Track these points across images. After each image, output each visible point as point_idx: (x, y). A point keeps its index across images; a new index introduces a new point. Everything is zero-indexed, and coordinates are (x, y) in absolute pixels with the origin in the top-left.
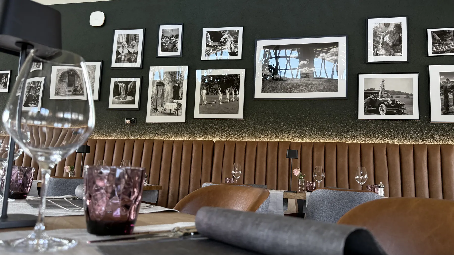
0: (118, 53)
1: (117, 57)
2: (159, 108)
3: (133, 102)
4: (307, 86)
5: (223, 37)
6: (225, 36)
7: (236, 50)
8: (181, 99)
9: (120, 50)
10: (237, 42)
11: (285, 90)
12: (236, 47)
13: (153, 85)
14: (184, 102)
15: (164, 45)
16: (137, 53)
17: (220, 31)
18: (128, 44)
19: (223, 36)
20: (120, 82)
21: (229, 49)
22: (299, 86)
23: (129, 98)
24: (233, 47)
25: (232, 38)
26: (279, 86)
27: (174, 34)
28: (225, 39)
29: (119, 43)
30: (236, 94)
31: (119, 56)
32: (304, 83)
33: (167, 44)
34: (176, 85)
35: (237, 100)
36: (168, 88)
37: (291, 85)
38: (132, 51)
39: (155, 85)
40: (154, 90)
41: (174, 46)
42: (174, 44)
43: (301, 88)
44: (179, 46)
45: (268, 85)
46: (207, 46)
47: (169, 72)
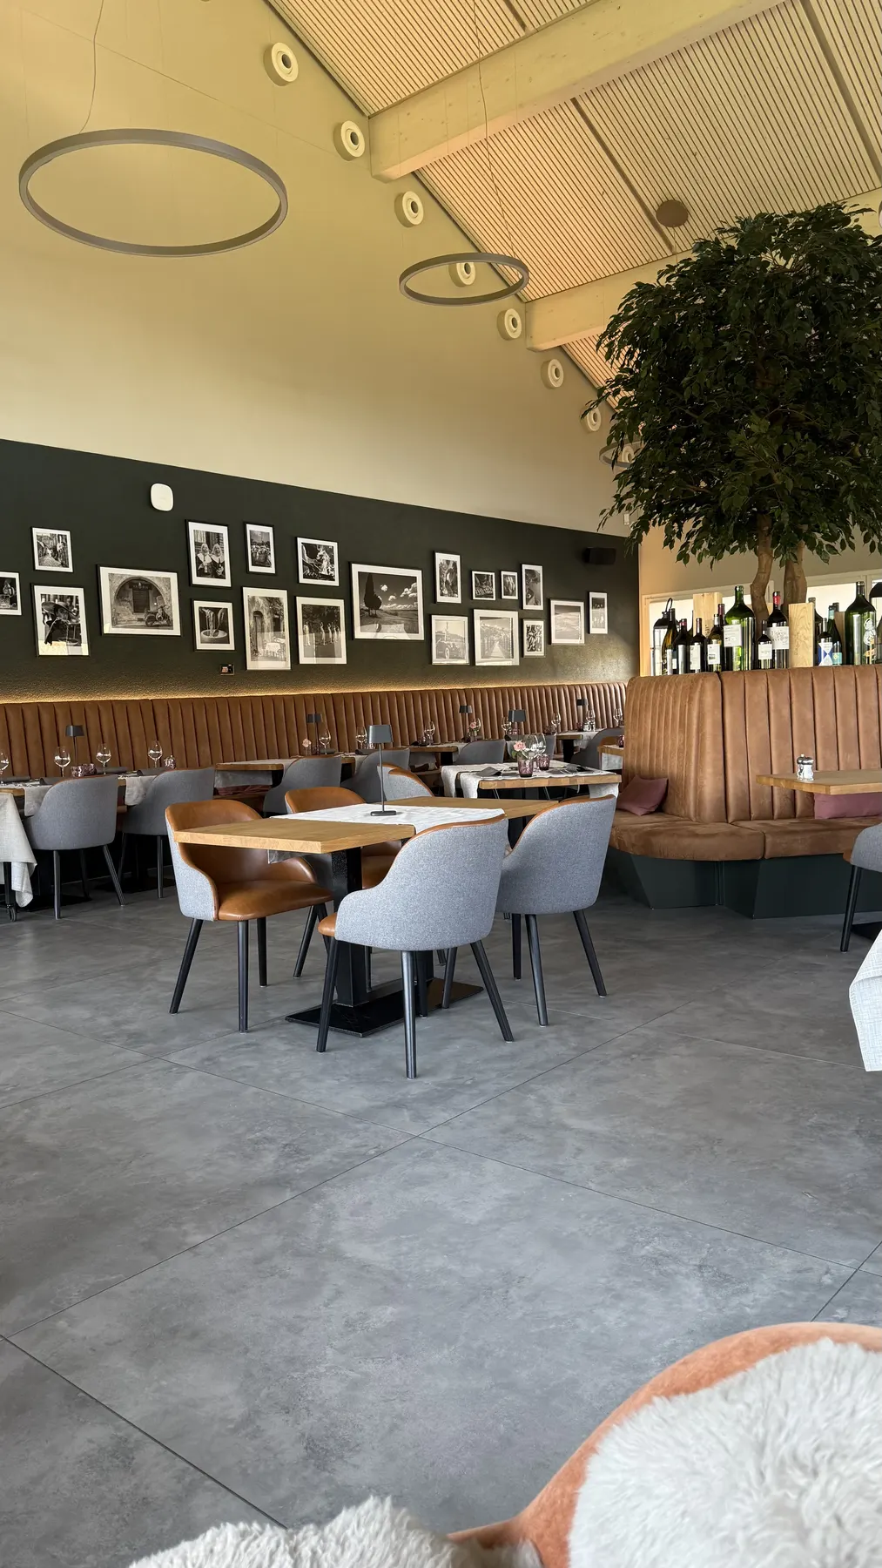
0: (199, 562)
1: (197, 567)
2: (260, 650)
3: (226, 640)
5: (319, 554)
6: (321, 553)
7: (333, 573)
8: (284, 638)
9: (201, 556)
12: (333, 570)
13: (249, 615)
14: (286, 641)
15: (253, 556)
16: (223, 564)
17: (316, 545)
18: (209, 548)
19: (319, 552)
20: (206, 608)
21: (326, 571)
23: (221, 634)
24: (329, 568)
25: (328, 556)
27: (265, 542)
28: (321, 556)
29: (197, 544)
30: (338, 632)
31: (200, 567)
33: (257, 555)
34: (276, 616)
38: (216, 560)
39: (252, 615)
40: (251, 623)
41: (266, 558)
42: (266, 554)
44: (272, 558)
46: (304, 563)
47: (266, 598)
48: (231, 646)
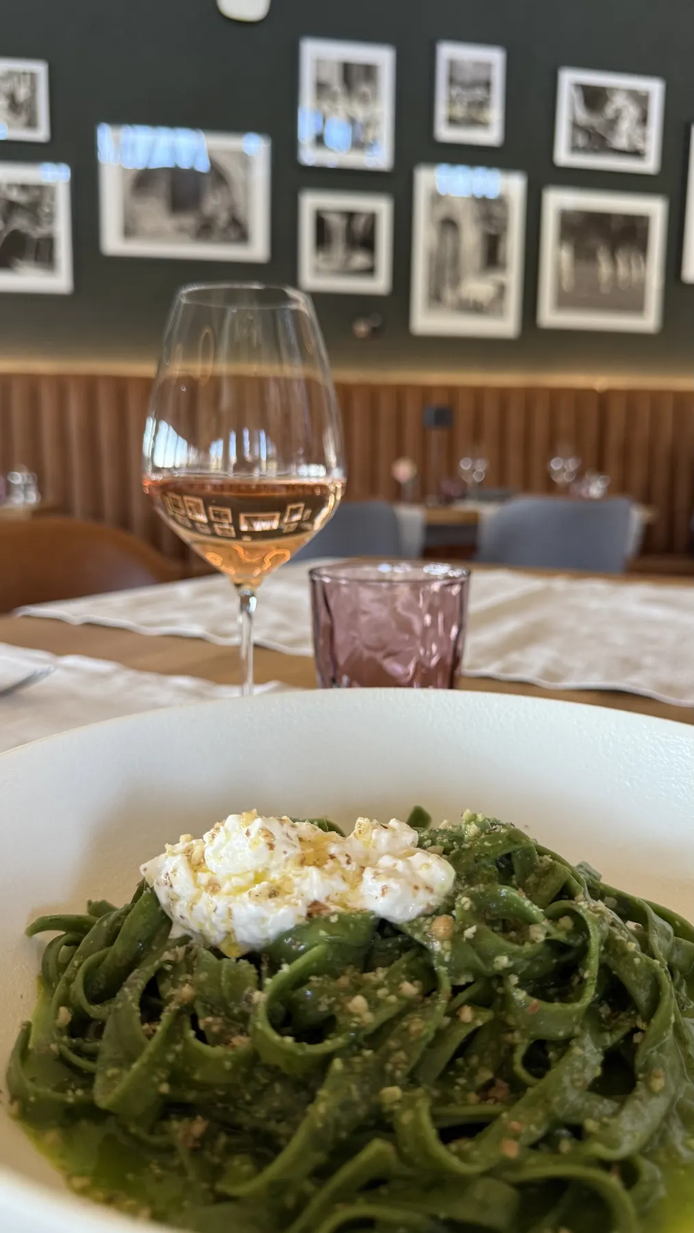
5: (613, 104)
6: (619, 102)
8: (505, 271)
12: (644, 138)
14: (513, 276)
16: (376, 124)
18: (347, 90)
20: (330, 208)
25: (635, 110)
27: (482, 80)
28: (618, 109)
29: (319, 85)
36: (471, 238)
41: (481, 114)
42: (483, 105)
44: (495, 114)
46: (573, 122)
48: (380, 284)
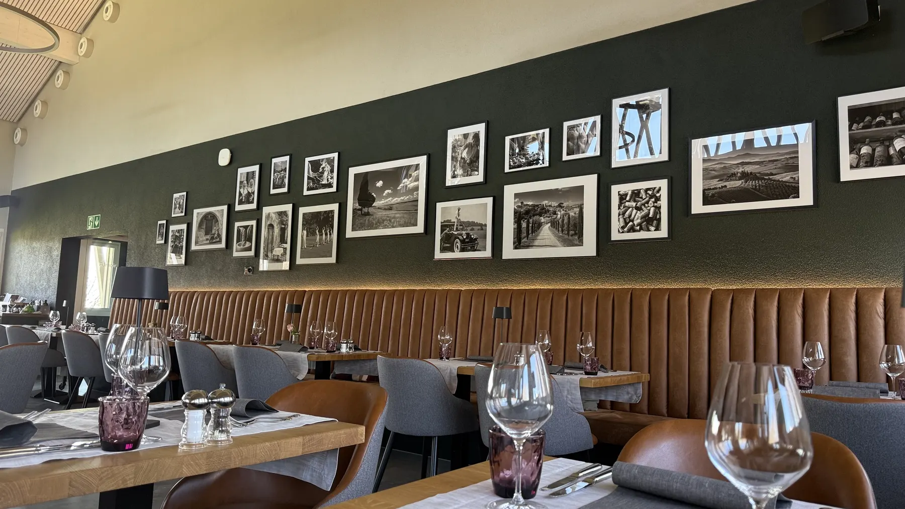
0: (240, 194)
1: (239, 198)
2: (269, 254)
3: (250, 249)
4: (390, 221)
5: (322, 167)
7: (332, 180)
8: (286, 243)
9: (242, 190)
10: (333, 172)
11: (371, 227)
12: (332, 178)
13: (265, 228)
14: (288, 246)
15: (275, 181)
16: (254, 193)
17: (319, 160)
18: (247, 183)
19: (322, 165)
20: (241, 226)
21: (326, 180)
22: (384, 220)
23: (248, 244)
24: (329, 177)
25: (329, 167)
26: (367, 221)
27: (283, 168)
28: (323, 168)
29: (241, 182)
30: (330, 234)
31: (241, 198)
32: (388, 217)
33: (277, 180)
34: (283, 226)
35: (331, 241)
36: (277, 231)
37: (377, 220)
38: (250, 190)
39: (267, 228)
40: (266, 234)
41: (283, 181)
42: (283, 178)
43: (385, 223)
44: (286, 181)
45: (357, 222)
46: (309, 178)
47: (278, 212)
48: (252, 253)
